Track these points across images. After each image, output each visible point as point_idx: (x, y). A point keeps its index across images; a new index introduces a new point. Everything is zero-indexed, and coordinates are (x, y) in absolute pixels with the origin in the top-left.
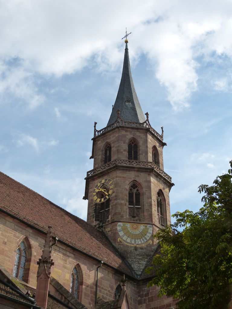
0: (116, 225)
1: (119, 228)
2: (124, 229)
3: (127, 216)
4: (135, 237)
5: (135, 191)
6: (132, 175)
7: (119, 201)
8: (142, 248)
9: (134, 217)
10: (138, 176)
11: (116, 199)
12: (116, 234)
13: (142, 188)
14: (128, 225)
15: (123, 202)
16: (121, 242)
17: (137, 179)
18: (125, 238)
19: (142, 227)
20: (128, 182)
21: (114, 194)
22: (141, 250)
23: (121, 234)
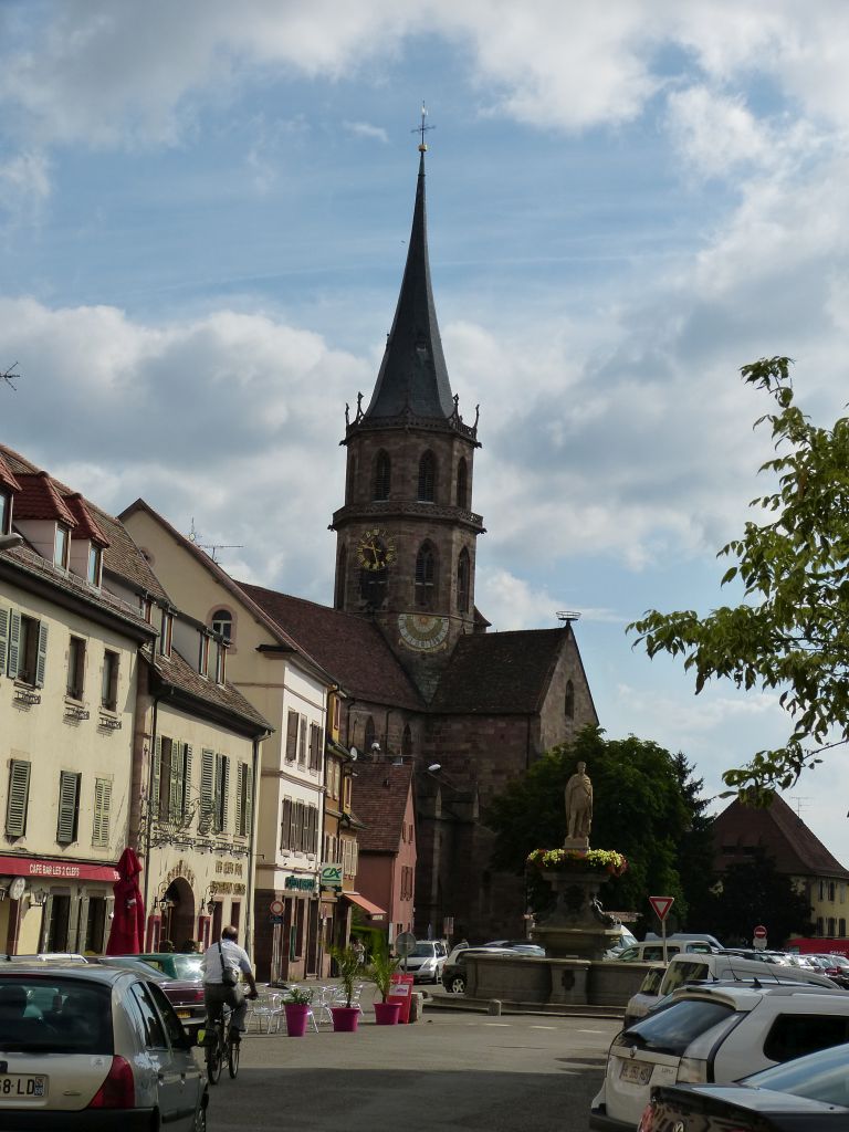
0: (397, 618)
1: (401, 623)
2: (409, 624)
3: (413, 603)
4: (423, 637)
5: (426, 556)
6: (423, 531)
7: (402, 577)
8: (431, 655)
9: (422, 604)
10: (433, 532)
11: (397, 573)
12: (396, 632)
13: (438, 554)
14: (415, 619)
15: (408, 578)
16: (402, 645)
17: (432, 537)
18: (409, 638)
19: (434, 621)
20: (417, 543)
21: (395, 563)
22: (430, 659)
23: (404, 632)
